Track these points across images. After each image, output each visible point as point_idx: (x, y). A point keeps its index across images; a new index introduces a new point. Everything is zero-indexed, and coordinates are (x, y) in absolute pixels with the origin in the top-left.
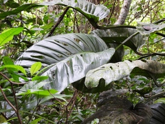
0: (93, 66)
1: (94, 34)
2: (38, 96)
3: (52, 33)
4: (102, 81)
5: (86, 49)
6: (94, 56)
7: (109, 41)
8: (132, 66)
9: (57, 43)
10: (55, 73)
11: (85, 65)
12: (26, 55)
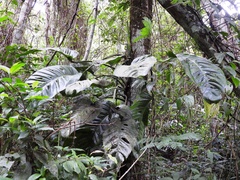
0: (70, 82)
1: (71, 65)
2: (37, 100)
3: (48, 65)
4: (75, 91)
5: (66, 74)
6: (70, 77)
7: (79, 69)
8: (91, 83)
9: (49, 70)
10: (49, 87)
11: (66, 82)
12: (31, 77)
